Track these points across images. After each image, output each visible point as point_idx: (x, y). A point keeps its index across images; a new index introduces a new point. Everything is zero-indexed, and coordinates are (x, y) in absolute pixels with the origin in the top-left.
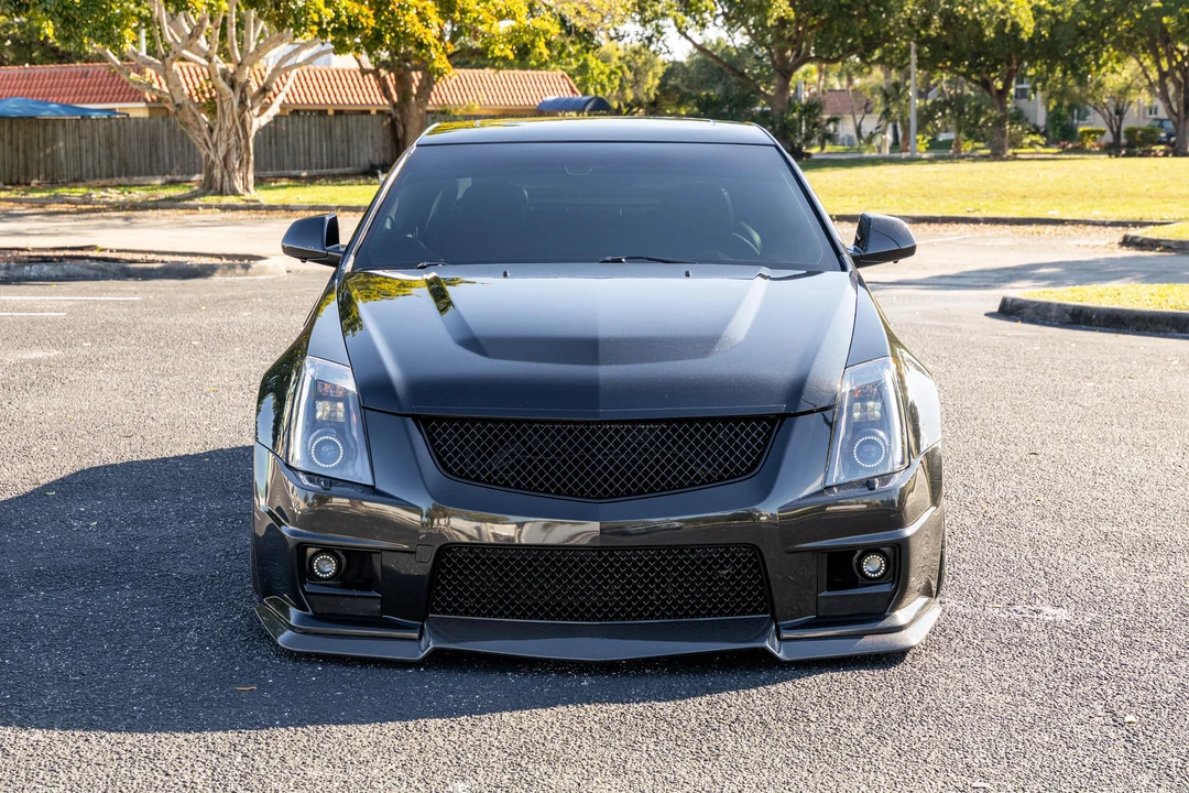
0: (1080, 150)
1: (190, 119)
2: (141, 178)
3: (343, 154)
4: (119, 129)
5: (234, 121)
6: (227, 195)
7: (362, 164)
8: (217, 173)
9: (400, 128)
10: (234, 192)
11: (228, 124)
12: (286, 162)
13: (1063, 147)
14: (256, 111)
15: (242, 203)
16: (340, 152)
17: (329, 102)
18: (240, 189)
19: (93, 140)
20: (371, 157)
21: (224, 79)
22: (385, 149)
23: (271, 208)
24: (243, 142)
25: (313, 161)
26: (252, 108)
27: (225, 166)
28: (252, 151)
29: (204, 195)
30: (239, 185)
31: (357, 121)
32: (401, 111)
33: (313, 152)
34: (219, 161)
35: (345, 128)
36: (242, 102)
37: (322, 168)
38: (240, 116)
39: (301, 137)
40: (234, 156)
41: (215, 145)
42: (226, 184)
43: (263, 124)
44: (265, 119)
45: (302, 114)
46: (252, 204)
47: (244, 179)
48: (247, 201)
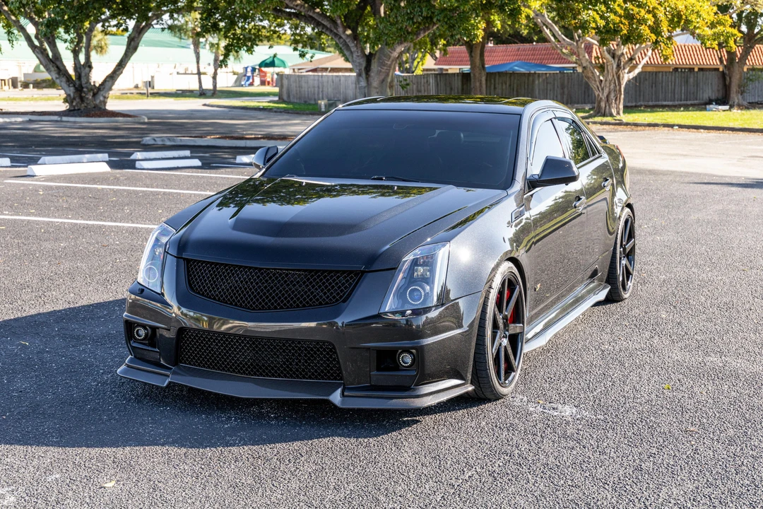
1: (590, 75)
3: (693, 93)
5: (613, 76)
6: (607, 116)
7: (704, 98)
8: (603, 104)
9: (728, 78)
10: (611, 115)
11: (610, 77)
14: (626, 71)
15: (614, 121)
16: (692, 92)
17: (695, 63)
18: (615, 114)
20: (710, 95)
21: (609, 53)
22: (718, 91)
23: (627, 124)
24: (618, 87)
25: (676, 96)
26: (624, 69)
27: (608, 100)
28: (623, 93)
29: (594, 116)
30: (614, 112)
31: (703, 74)
32: (729, 69)
33: (676, 92)
34: (604, 97)
35: (696, 79)
36: (618, 66)
37: (681, 101)
38: (617, 74)
39: (670, 83)
40: (612, 95)
41: (603, 89)
42: (607, 110)
43: (631, 77)
44: (632, 75)
45: (680, 70)
46: (618, 122)
47: (618, 108)
48: (616, 120)
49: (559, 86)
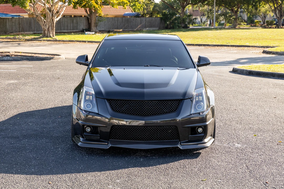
0: (255, 26)
1: (40, 19)
2: (27, 32)
3: (76, 27)
4: (22, 20)
5: (50, 20)
6: (49, 37)
7: (80, 29)
8: (46, 32)
9: (90, 20)
10: (50, 37)
11: (49, 20)
12: (62, 29)
13: (251, 25)
14: (56, 17)
15: (53, 40)
16: (75, 26)
17: (72, 13)
18: (52, 36)
19: (15, 23)
20: (83, 27)
21: (48, 9)
22: (86, 25)
23: (59, 41)
24: (52, 25)
25: (69, 28)
26: (55, 17)
27: (48, 30)
28: (55, 27)
29: (43, 37)
30: (51, 35)
31: (79, 18)
32: (90, 16)
33: (69, 26)
34: (47, 29)
35: (76, 20)
36: (52, 15)
37: (71, 30)
38: (52, 18)
39: (66, 22)
40: (50, 28)
41: (46, 25)
42: (48, 35)
43: (57, 20)
44: (58, 19)
45: (66, 16)
46: (55, 40)
47: (53, 34)
48: (53, 39)
49: (18, 23)
